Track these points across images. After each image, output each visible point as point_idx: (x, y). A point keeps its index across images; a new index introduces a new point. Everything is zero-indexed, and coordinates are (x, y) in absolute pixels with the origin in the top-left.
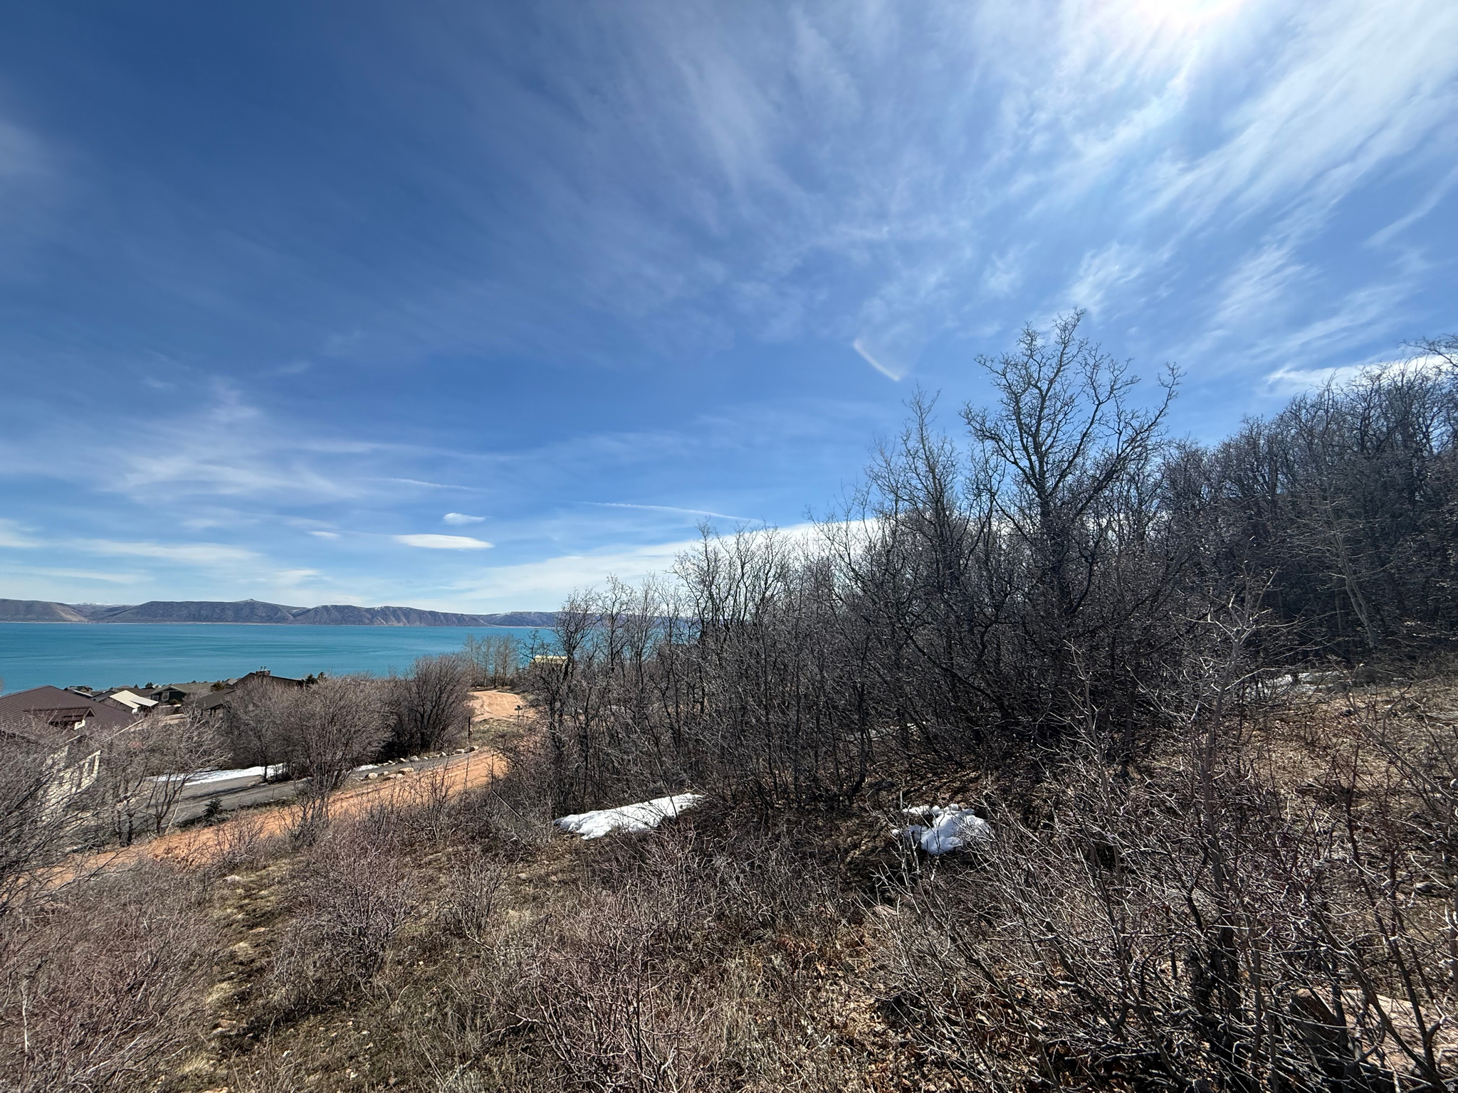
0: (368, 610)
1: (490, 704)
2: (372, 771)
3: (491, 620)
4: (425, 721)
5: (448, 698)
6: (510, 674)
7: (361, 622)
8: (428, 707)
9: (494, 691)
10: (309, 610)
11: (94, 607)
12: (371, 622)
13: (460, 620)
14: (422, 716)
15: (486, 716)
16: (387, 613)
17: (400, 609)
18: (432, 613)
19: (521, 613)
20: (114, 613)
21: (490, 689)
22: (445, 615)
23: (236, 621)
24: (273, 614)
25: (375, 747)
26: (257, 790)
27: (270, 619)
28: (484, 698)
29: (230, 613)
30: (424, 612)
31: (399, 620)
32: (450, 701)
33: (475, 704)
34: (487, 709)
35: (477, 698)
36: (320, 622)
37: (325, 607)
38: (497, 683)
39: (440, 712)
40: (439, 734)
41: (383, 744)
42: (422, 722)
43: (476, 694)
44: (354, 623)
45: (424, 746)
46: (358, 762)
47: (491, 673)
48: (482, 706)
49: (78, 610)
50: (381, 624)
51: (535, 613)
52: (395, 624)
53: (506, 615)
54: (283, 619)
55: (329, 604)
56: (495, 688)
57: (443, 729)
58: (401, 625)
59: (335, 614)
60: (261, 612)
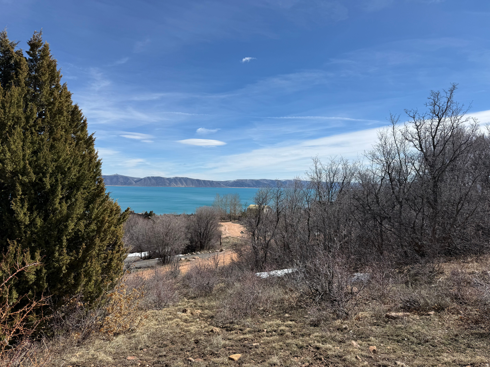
0: (168, 179)
1: (229, 229)
2: (182, 257)
3: (227, 184)
4: (202, 237)
5: (211, 226)
6: (238, 214)
7: (165, 185)
8: (203, 230)
9: (230, 223)
10: (141, 179)
12: (170, 184)
13: (211, 184)
14: (200, 234)
15: (227, 235)
16: (176, 180)
17: (182, 178)
18: (198, 180)
19: (242, 180)
21: (228, 221)
22: (204, 181)
23: (111, 184)
24: (126, 181)
25: (183, 247)
26: (139, 262)
27: (125, 184)
28: (226, 226)
31: (182, 184)
33: (222, 229)
34: (227, 231)
35: (222, 226)
36: (147, 185)
37: (148, 178)
38: (231, 218)
39: (207, 232)
40: (208, 243)
41: (186, 246)
42: (200, 237)
43: (222, 223)
44: (162, 185)
45: (202, 247)
46: (177, 253)
47: (228, 212)
48: (225, 230)
50: (174, 185)
51: (249, 180)
52: (181, 186)
53: (234, 181)
54: (131, 184)
55: (150, 176)
56: (231, 221)
57: (209, 240)
58: (183, 186)
59: (153, 181)
60: (121, 180)
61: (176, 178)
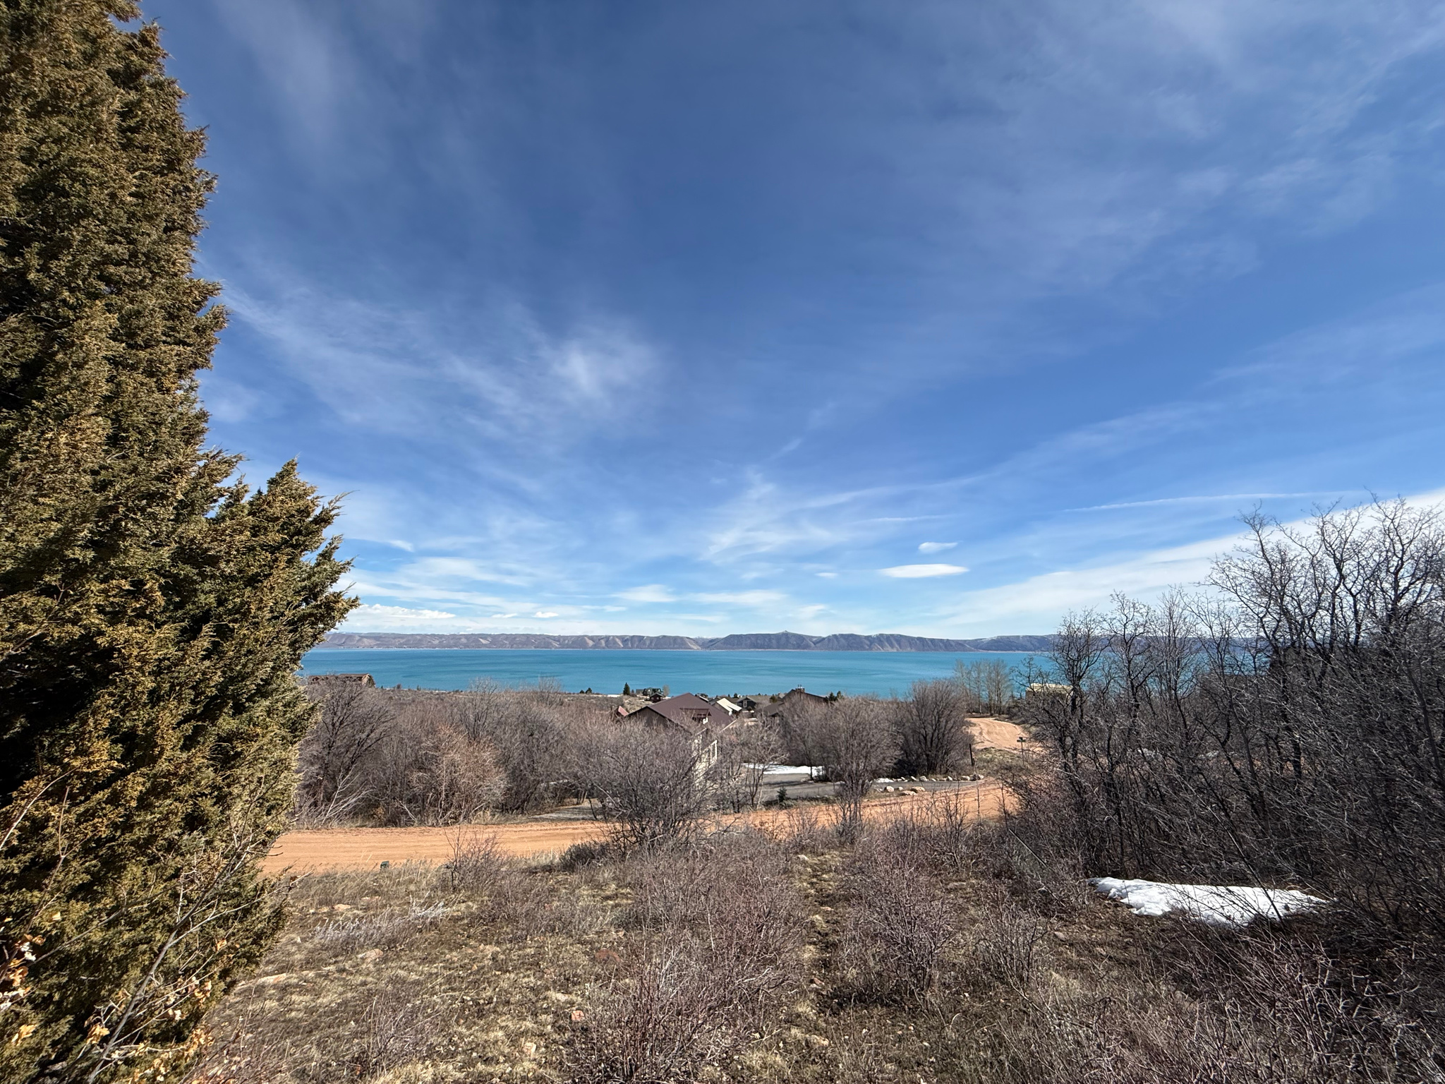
0: (868, 638)
1: (989, 733)
2: (889, 784)
3: (977, 645)
4: (929, 743)
5: (947, 722)
6: (1006, 702)
7: (862, 648)
8: (930, 730)
9: (991, 719)
10: (824, 639)
11: (703, 639)
12: (871, 648)
13: (947, 645)
14: (925, 738)
15: (987, 744)
16: (882, 640)
17: (892, 635)
18: (920, 639)
19: (1008, 637)
20: (712, 643)
21: (987, 717)
22: (932, 640)
23: (778, 648)
24: (799, 642)
25: (889, 763)
26: (806, 786)
27: (799, 647)
28: (982, 725)
29: (774, 641)
30: (912, 638)
31: (892, 646)
32: (950, 725)
33: (974, 731)
34: (987, 737)
35: (975, 725)
36: (832, 649)
37: (835, 636)
38: (992, 710)
39: (940, 736)
40: (943, 758)
41: (895, 761)
42: (926, 743)
43: (973, 720)
44: (857, 649)
45: (931, 769)
46: (876, 774)
47: (985, 700)
48: (981, 733)
49: (696, 641)
50: (877, 650)
51: (1024, 637)
52: (890, 649)
53: (993, 640)
54: (807, 647)
55: (837, 633)
56: (992, 715)
57: (946, 753)
58: (895, 650)
59: (843, 641)
60: (793, 641)
61: (881, 635)
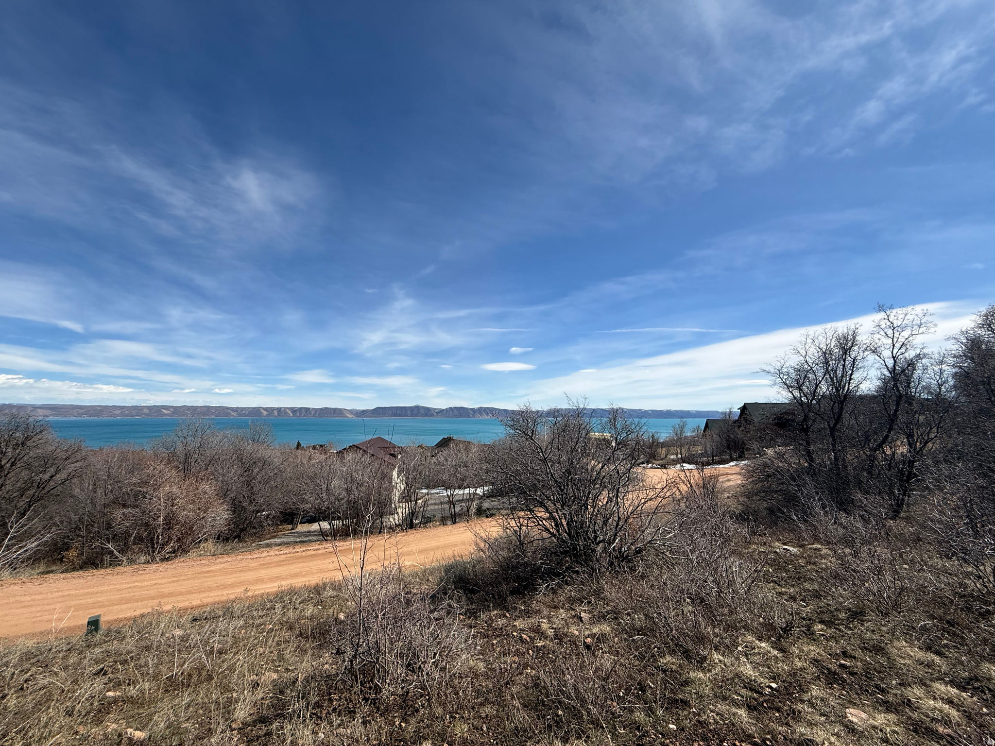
0: (472, 409)
7: (468, 416)
10: (443, 410)
11: (357, 410)
12: (474, 416)
16: (481, 411)
17: (488, 408)
18: (505, 410)
20: (364, 413)
23: (411, 416)
24: (427, 412)
27: (426, 415)
29: (409, 412)
30: (500, 410)
31: (487, 414)
36: (449, 417)
37: (451, 408)
44: (465, 417)
49: (351, 412)
50: (478, 417)
52: (486, 417)
54: (432, 415)
55: (452, 406)
58: (489, 417)
59: (456, 411)
60: (422, 411)
61: (481, 408)
